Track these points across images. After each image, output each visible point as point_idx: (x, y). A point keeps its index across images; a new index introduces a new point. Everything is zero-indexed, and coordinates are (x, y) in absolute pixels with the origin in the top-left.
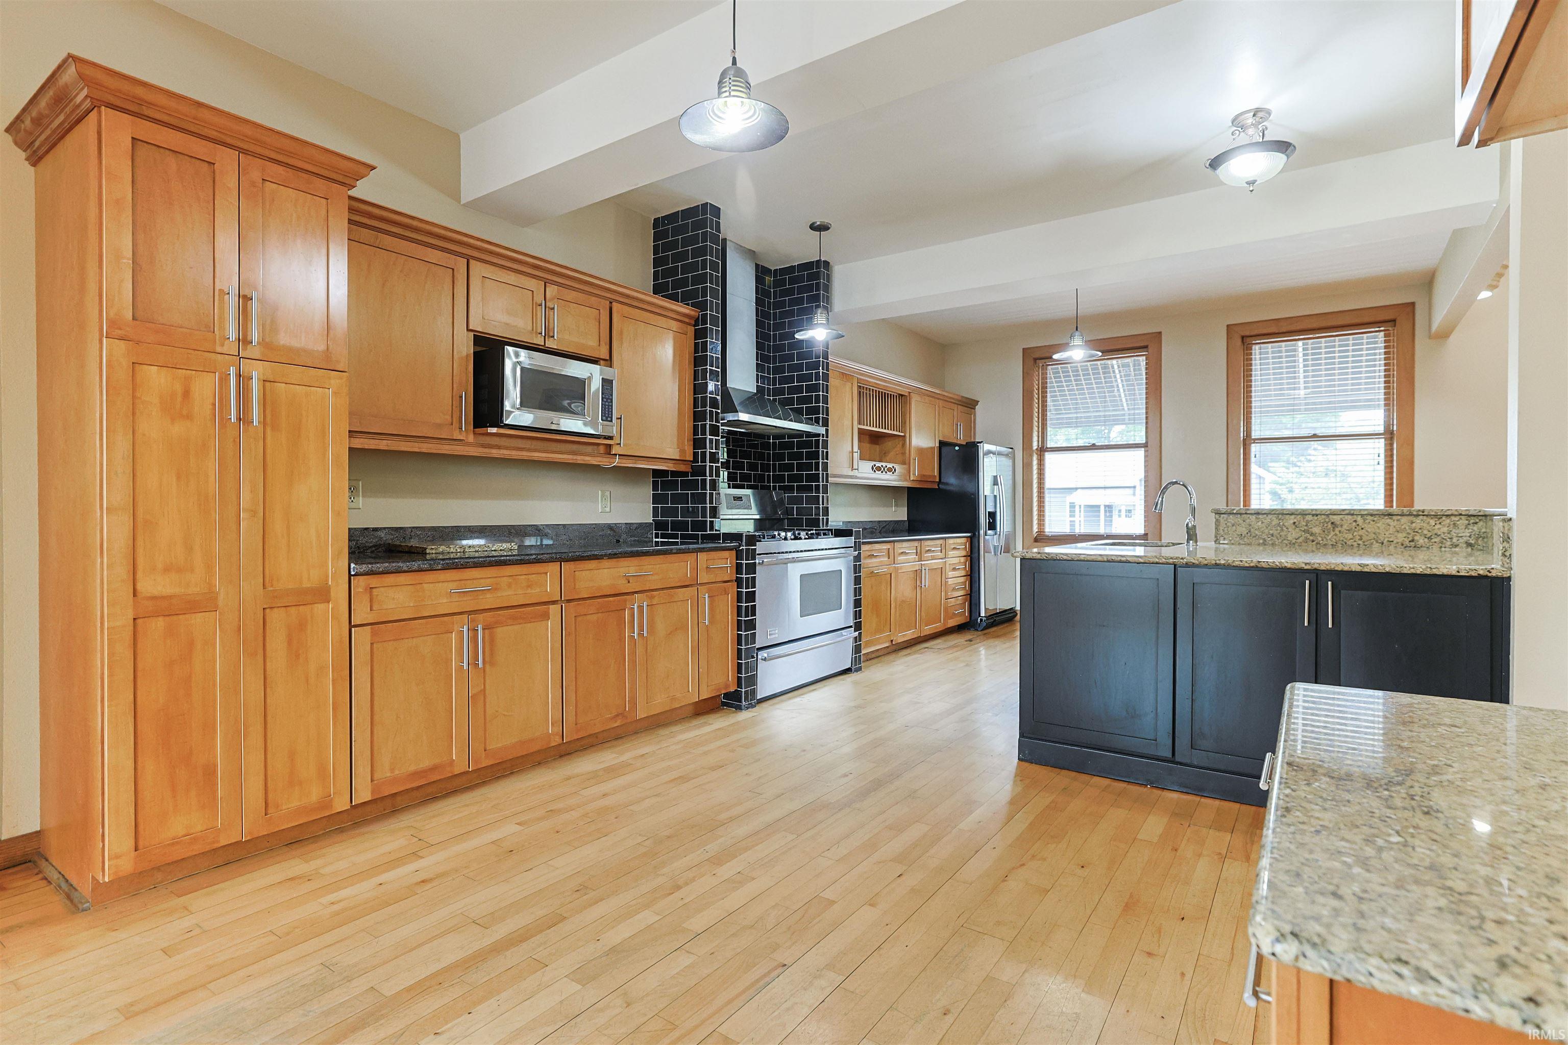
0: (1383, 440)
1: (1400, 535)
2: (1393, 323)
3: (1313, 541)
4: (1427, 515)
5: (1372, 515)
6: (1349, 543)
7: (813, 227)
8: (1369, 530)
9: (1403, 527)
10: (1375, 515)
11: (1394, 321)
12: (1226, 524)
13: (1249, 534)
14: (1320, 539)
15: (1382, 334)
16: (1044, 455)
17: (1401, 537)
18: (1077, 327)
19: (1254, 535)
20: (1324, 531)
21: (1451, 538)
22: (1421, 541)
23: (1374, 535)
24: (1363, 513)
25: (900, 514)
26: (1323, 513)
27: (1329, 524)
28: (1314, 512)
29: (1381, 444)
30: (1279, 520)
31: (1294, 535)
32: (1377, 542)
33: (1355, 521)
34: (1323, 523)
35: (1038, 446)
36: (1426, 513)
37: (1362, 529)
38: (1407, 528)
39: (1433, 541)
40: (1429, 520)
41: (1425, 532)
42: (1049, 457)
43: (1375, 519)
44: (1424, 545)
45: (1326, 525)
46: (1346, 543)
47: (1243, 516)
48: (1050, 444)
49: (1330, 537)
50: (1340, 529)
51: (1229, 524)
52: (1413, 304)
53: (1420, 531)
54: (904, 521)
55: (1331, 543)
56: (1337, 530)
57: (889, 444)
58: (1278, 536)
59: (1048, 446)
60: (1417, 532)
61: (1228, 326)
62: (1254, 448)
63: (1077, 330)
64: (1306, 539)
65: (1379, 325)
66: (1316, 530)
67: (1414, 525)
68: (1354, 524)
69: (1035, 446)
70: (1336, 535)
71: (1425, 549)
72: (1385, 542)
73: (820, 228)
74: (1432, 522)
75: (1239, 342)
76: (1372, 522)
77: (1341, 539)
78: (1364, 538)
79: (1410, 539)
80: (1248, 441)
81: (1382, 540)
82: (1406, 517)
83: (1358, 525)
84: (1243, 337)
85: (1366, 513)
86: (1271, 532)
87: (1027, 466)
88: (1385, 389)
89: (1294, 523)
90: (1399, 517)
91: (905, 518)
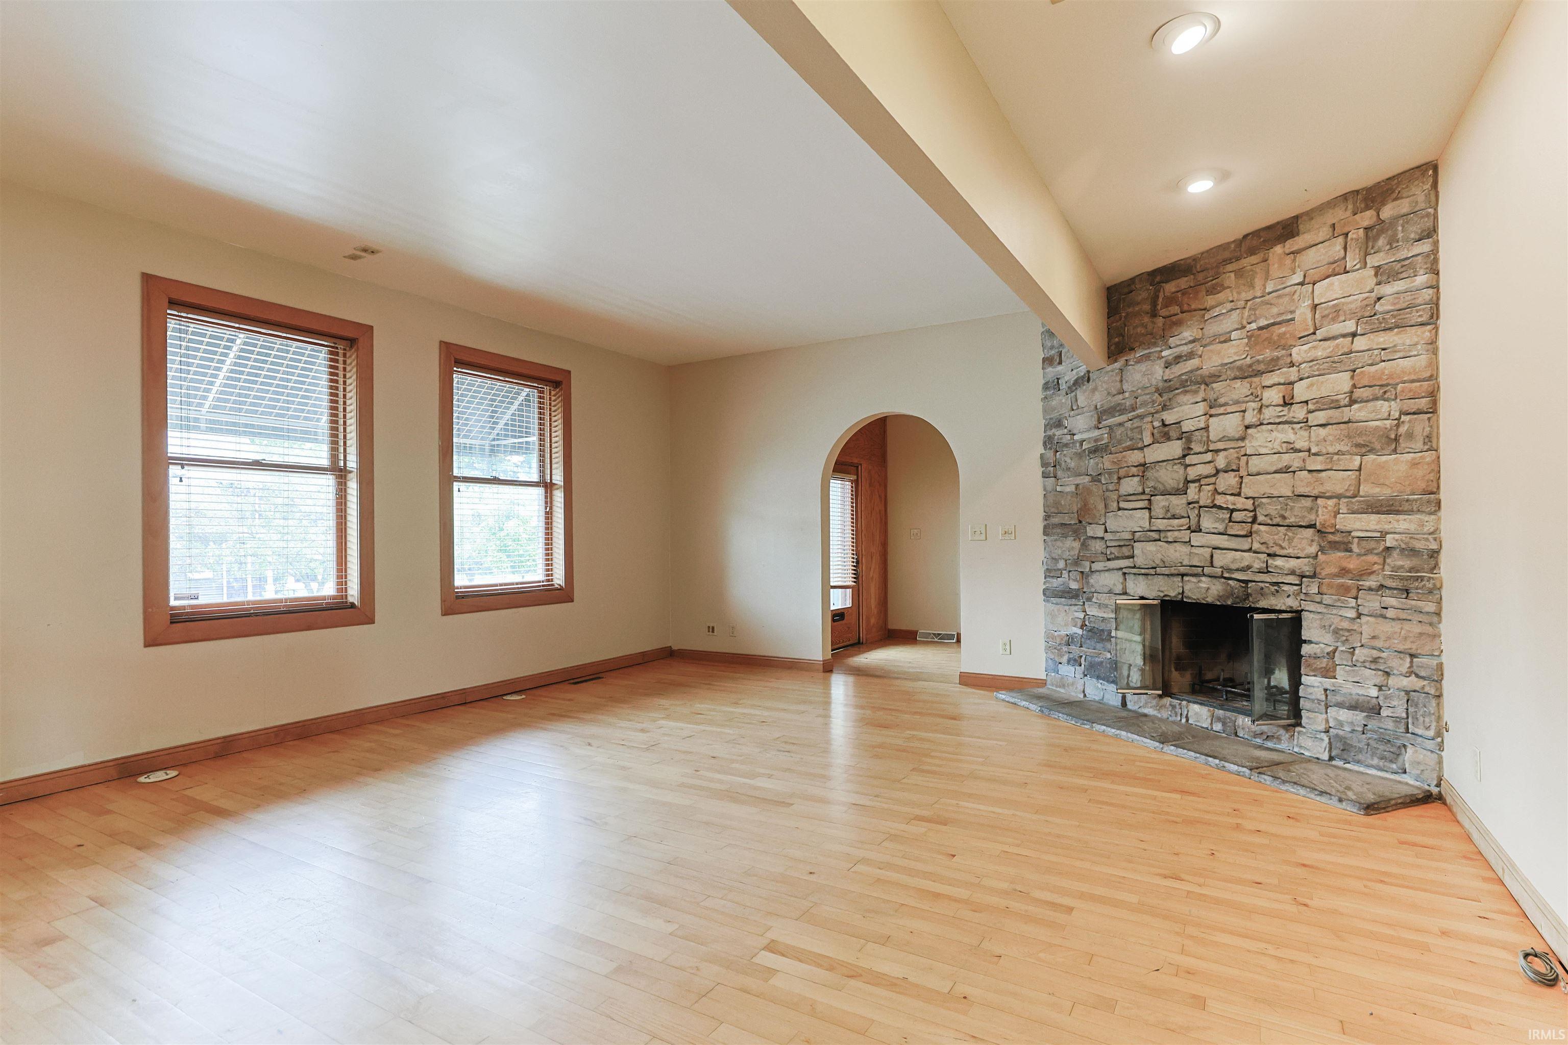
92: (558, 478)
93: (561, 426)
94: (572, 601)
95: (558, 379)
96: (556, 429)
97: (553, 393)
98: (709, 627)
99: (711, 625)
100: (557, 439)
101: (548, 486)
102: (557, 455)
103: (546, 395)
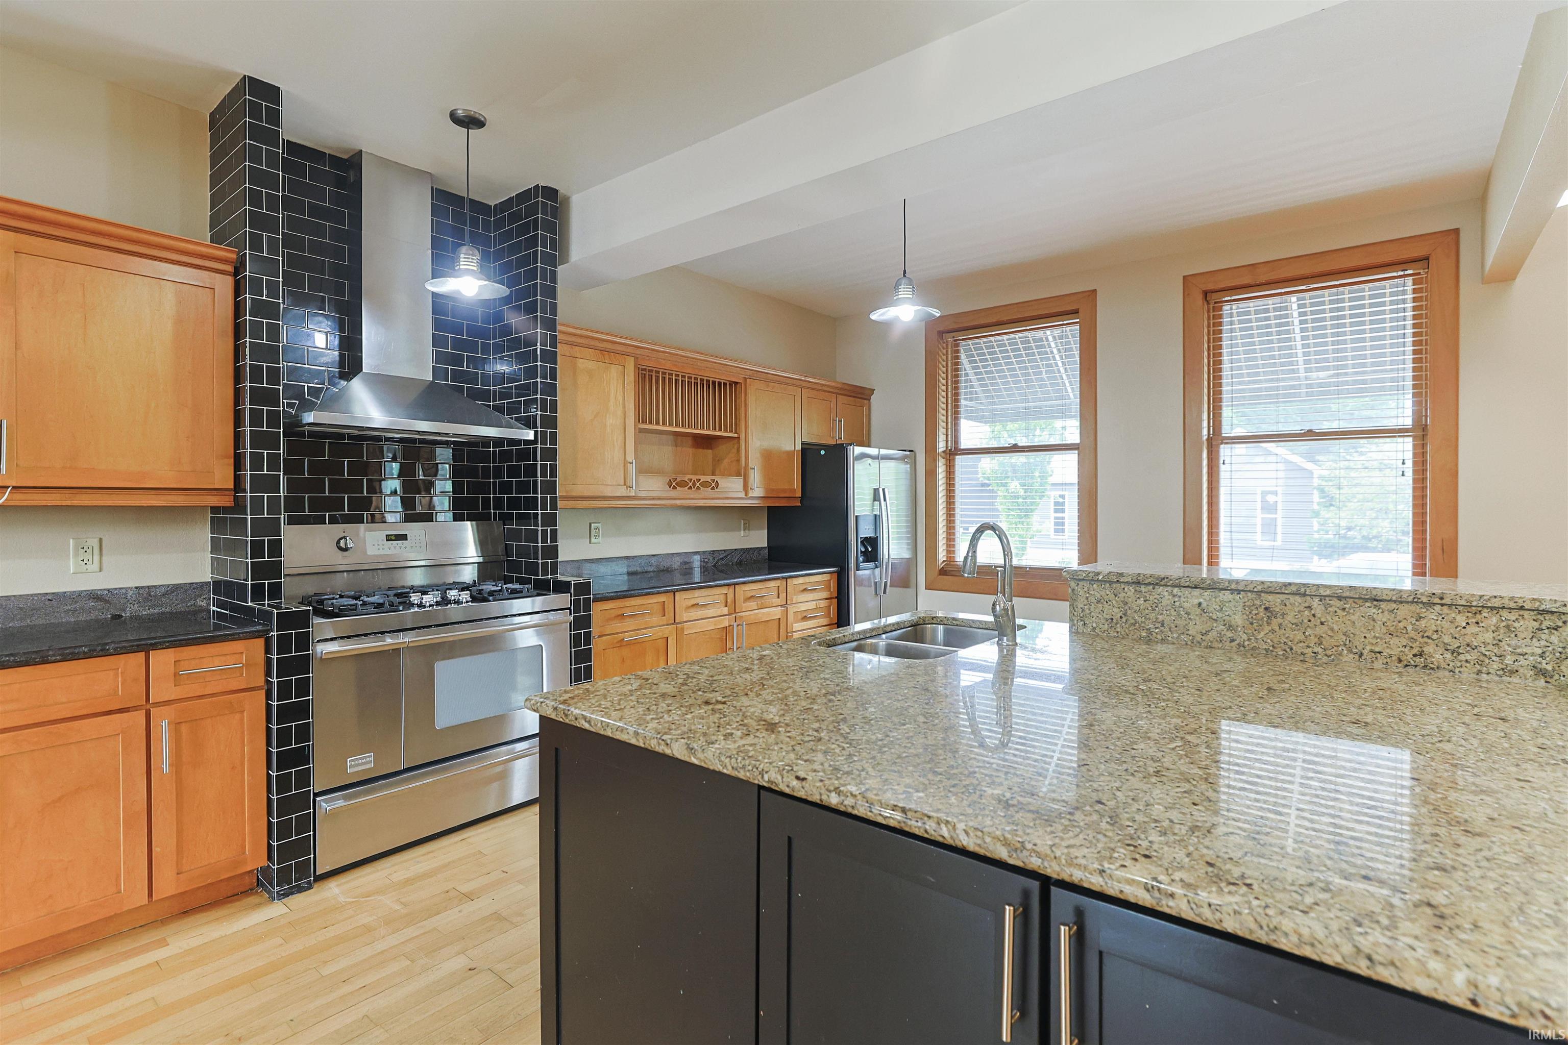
0: (1410, 439)
1: (1394, 641)
2: (1424, 263)
3: (1232, 641)
4: (1450, 606)
5: (1340, 598)
6: (1298, 648)
7: (455, 119)
8: (1336, 628)
9: (1401, 625)
10: (1345, 598)
11: (1427, 259)
12: (1087, 598)
13: (1124, 620)
14: (1245, 637)
15: (1409, 280)
16: (954, 459)
17: (1396, 646)
18: (905, 272)
19: (1133, 621)
20: (1252, 624)
22: (1438, 656)
23: (1344, 638)
24: (1322, 592)
25: (759, 538)
26: (1250, 587)
27: (1261, 610)
28: (1233, 586)
29: (1406, 446)
30: (1174, 596)
31: (1199, 628)
32: (1350, 651)
33: (1309, 607)
34: (1249, 607)
35: (947, 447)
36: (1447, 601)
37: (1322, 623)
38: (1410, 628)
39: (1462, 657)
40: (1453, 615)
41: (1447, 639)
42: (959, 460)
43: (1347, 606)
44: (1443, 665)
45: (1254, 612)
46: (1291, 649)
47: (1114, 585)
48: (964, 444)
49: (1262, 634)
50: (1280, 620)
51: (1092, 599)
52: (1457, 231)
53: (1435, 636)
54: (760, 549)
55: (1265, 647)
56: (1275, 623)
57: (722, 448)
58: (1173, 626)
59: (962, 447)
60: (1428, 637)
61: (1184, 277)
62: (1225, 451)
65: (1404, 267)
67: (1423, 623)
68: (1306, 613)
69: (941, 446)
70: (1273, 631)
71: (1447, 673)
72: (1365, 652)
73: (471, 122)
74: (1461, 620)
75: (1200, 297)
76: (1340, 612)
77: (1283, 639)
79: (1415, 651)
80: (1215, 440)
81: (1360, 648)
82: (1406, 606)
83: (1314, 615)
84: (1206, 294)
85: (1328, 592)
86: (1161, 618)
87: (931, 474)
88: (1413, 363)
89: (1200, 604)
90: (1394, 606)
91: (765, 544)
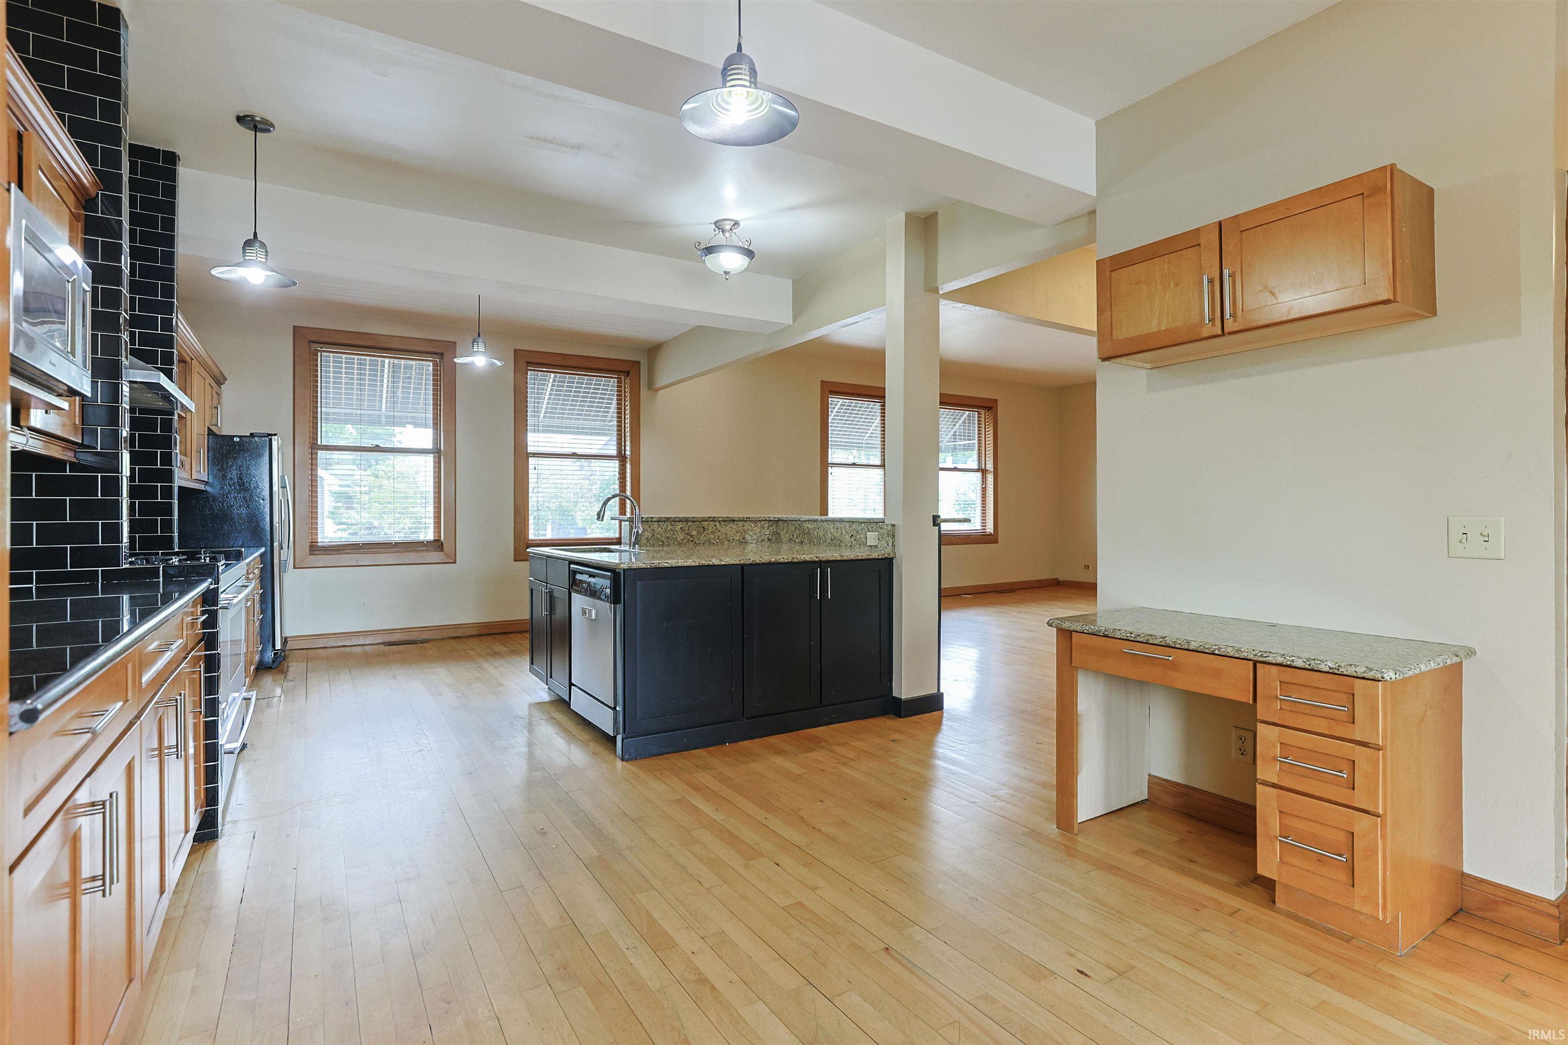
0: (618, 461)
11: (628, 372)
15: (615, 380)
18: (479, 333)
21: (761, 536)
26: (697, 520)
29: (616, 464)
30: (672, 525)
45: (699, 529)
52: (639, 363)
61: (515, 350)
63: (479, 336)
64: (688, 540)
66: (694, 533)
78: (720, 538)
84: (527, 363)
87: (300, 465)
88: (617, 423)
92: (990, 466)
93: (992, 435)
94: (998, 543)
95: (990, 405)
96: (989, 436)
97: (987, 414)
98: (1085, 566)
99: (1087, 565)
100: (989, 442)
101: (984, 472)
102: (989, 452)
103: (983, 416)
